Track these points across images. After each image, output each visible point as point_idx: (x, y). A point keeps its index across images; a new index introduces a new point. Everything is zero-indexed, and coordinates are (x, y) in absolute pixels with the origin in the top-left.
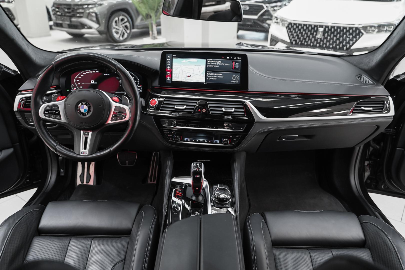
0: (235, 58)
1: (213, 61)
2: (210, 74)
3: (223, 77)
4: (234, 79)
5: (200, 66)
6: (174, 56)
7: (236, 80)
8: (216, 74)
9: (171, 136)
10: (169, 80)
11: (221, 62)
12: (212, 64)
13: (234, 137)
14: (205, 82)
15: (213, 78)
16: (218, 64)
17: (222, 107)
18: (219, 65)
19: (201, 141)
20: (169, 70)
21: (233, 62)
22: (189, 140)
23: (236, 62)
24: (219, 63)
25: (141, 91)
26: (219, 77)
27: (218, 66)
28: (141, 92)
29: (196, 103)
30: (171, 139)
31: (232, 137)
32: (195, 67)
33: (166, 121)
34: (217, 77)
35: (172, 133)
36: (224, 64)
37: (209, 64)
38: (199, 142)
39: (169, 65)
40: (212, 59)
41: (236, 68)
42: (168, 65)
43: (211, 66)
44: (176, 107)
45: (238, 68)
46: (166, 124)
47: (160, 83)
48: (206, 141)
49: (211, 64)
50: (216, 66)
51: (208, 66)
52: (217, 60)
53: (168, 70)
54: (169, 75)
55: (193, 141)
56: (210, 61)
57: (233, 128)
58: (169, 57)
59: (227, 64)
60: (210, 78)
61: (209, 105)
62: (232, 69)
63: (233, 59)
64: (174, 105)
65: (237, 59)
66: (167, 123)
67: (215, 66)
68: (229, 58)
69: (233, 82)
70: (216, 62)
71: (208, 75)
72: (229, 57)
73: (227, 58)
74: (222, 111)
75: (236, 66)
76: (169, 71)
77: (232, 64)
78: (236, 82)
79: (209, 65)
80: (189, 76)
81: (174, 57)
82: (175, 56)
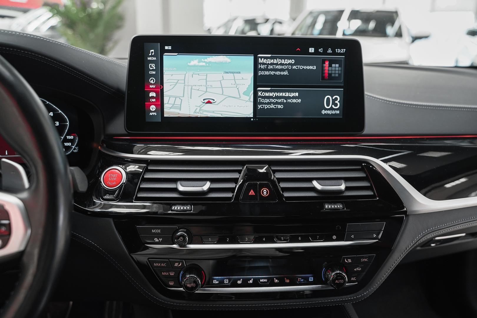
0: (330, 51)
1: (272, 61)
2: (267, 94)
3: (299, 101)
4: (328, 105)
5: (239, 73)
6: (166, 48)
7: (333, 106)
8: (281, 94)
9: (172, 274)
10: (155, 114)
11: (293, 61)
12: (270, 67)
13: (356, 262)
14: (252, 116)
15: (274, 103)
16: (286, 67)
17: (310, 180)
18: (288, 69)
19: (261, 281)
20: (154, 86)
21: (324, 62)
22: (226, 281)
23: (331, 62)
24: (289, 64)
25: (75, 149)
26: (290, 101)
27: (286, 73)
28: (76, 151)
29: (238, 174)
30: (171, 283)
31: (350, 261)
32: (227, 76)
33: (153, 231)
34: (285, 101)
35: (176, 265)
36: (301, 67)
37: (262, 67)
38: (256, 284)
39: (154, 73)
40: (270, 56)
41: (333, 75)
42: (150, 72)
43: (267, 73)
44: (181, 188)
45: (337, 75)
46: (156, 240)
47: (129, 125)
48: (276, 281)
49: (267, 67)
50: (282, 73)
51: (260, 73)
52: (285, 58)
53: (151, 86)
54: (154, 100)
55: (239, 282)
56: (264, 59)
57: (353, 237)
58: (153, 51)
59: (308, 68)
60: (265, 104)
61: (277, 176)
62: (323, 78)
63: (325, 53)
64: (175, 181)
65: (334, 53)
66: (158, 236)
67: (278, 73)
68: (313, 51)
69: (326, 112)
70: (279, 61)
71: (260, 97)
72: (313, 49)
73: (310, 51)
74: (314, 189)
75: (333, 72)
76: (153, 90)
77: (323, 67)
78: (334, 112)
79: (262, 70)
80: (209, 102)
81: (168, 51)
82: (170, 48)
